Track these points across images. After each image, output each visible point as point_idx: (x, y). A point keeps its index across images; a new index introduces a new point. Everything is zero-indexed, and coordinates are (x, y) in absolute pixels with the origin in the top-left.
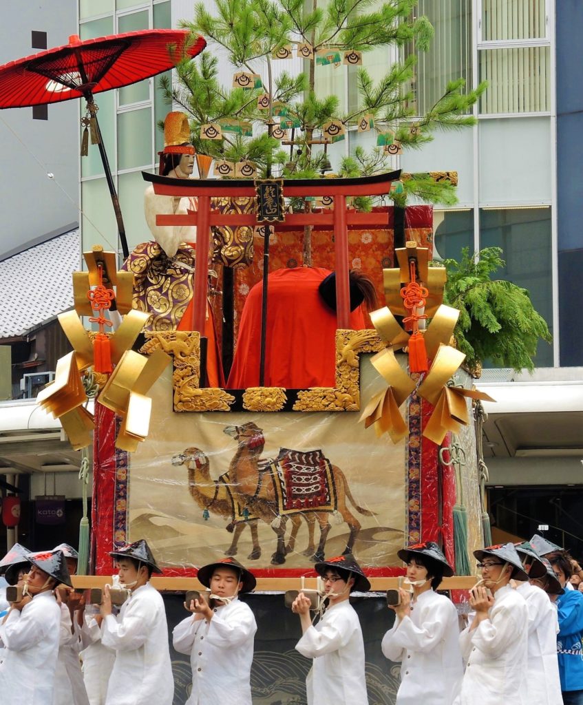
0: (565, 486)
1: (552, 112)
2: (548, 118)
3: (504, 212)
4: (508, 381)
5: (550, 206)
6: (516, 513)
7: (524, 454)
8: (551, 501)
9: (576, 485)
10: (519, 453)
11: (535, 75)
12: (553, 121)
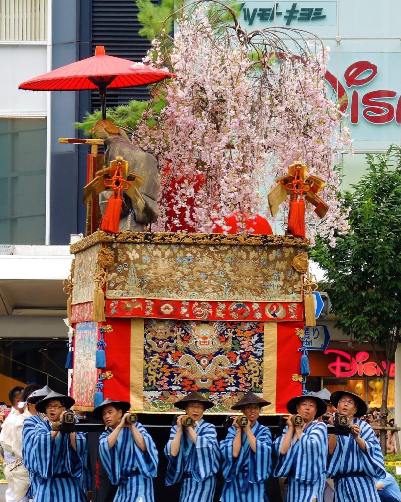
0: (51, 339)
1: (49, 42)
2: (45, 46)
3: (13, 120)
4: (8, 255)
5: (46, 117)
6: (12, 359)
7: (19, 313)
8: (40, 351)
9: (59, 339)
10: (15, 312)
11: (35, 11)
12: (49, 49)
